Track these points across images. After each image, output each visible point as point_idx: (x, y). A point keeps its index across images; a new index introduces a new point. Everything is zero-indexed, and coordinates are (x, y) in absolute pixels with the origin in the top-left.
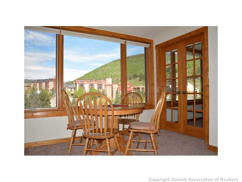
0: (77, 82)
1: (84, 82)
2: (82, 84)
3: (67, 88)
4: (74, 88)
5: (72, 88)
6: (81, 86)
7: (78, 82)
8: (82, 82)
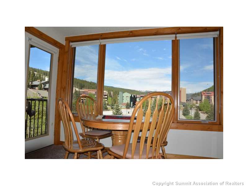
0: (203, 94)
1: (211, 93)
2: (208, 96)
3: (192, 100)
4: (200, 100)
5: (197, 100)
6: (207, 98)
7: (205, 93)
8: (209, 94)
